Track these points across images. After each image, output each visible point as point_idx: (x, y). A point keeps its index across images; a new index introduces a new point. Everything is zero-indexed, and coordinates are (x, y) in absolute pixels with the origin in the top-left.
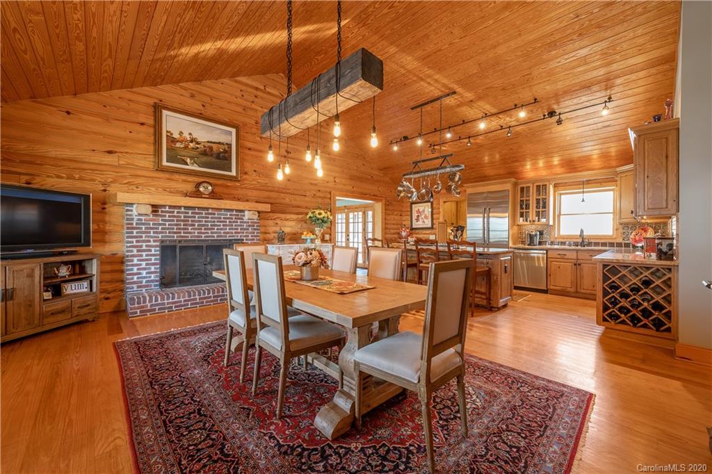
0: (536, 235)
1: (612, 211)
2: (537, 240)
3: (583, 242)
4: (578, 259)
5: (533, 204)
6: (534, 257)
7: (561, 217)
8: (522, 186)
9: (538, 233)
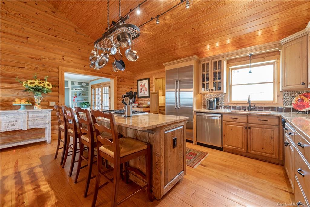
0: (214, 101)
1: (272, 81)
2: (214, 105)
3: (250, 106)
4: (248, 123)
5: (211, 77)
6: (214, 120)
7: (233, 87)
8: (203, 63)
9: (215, 100)
